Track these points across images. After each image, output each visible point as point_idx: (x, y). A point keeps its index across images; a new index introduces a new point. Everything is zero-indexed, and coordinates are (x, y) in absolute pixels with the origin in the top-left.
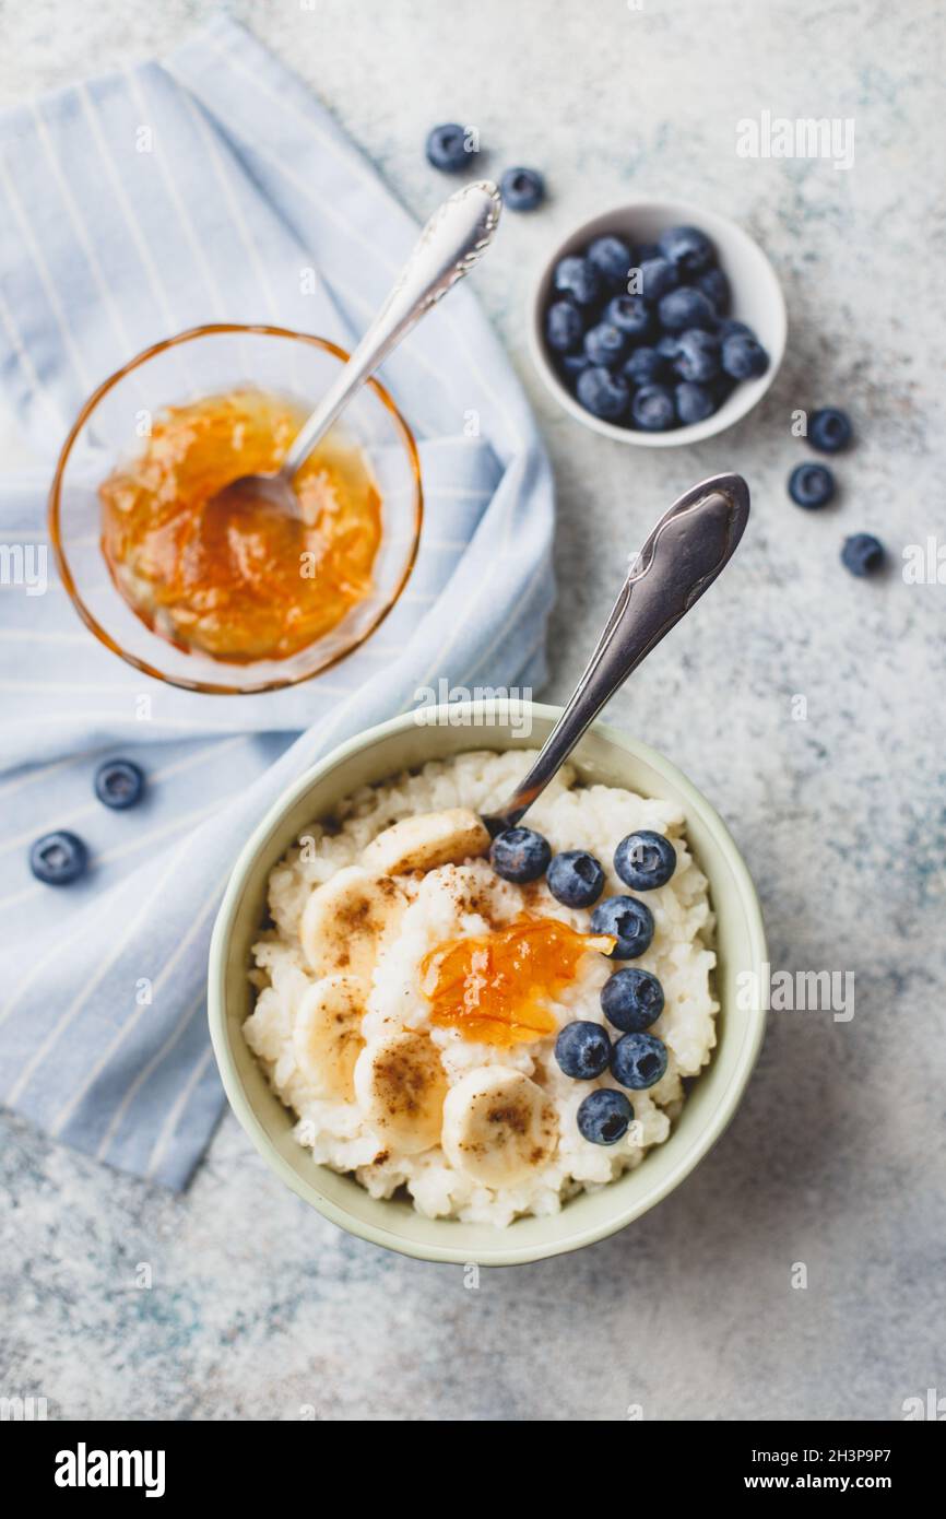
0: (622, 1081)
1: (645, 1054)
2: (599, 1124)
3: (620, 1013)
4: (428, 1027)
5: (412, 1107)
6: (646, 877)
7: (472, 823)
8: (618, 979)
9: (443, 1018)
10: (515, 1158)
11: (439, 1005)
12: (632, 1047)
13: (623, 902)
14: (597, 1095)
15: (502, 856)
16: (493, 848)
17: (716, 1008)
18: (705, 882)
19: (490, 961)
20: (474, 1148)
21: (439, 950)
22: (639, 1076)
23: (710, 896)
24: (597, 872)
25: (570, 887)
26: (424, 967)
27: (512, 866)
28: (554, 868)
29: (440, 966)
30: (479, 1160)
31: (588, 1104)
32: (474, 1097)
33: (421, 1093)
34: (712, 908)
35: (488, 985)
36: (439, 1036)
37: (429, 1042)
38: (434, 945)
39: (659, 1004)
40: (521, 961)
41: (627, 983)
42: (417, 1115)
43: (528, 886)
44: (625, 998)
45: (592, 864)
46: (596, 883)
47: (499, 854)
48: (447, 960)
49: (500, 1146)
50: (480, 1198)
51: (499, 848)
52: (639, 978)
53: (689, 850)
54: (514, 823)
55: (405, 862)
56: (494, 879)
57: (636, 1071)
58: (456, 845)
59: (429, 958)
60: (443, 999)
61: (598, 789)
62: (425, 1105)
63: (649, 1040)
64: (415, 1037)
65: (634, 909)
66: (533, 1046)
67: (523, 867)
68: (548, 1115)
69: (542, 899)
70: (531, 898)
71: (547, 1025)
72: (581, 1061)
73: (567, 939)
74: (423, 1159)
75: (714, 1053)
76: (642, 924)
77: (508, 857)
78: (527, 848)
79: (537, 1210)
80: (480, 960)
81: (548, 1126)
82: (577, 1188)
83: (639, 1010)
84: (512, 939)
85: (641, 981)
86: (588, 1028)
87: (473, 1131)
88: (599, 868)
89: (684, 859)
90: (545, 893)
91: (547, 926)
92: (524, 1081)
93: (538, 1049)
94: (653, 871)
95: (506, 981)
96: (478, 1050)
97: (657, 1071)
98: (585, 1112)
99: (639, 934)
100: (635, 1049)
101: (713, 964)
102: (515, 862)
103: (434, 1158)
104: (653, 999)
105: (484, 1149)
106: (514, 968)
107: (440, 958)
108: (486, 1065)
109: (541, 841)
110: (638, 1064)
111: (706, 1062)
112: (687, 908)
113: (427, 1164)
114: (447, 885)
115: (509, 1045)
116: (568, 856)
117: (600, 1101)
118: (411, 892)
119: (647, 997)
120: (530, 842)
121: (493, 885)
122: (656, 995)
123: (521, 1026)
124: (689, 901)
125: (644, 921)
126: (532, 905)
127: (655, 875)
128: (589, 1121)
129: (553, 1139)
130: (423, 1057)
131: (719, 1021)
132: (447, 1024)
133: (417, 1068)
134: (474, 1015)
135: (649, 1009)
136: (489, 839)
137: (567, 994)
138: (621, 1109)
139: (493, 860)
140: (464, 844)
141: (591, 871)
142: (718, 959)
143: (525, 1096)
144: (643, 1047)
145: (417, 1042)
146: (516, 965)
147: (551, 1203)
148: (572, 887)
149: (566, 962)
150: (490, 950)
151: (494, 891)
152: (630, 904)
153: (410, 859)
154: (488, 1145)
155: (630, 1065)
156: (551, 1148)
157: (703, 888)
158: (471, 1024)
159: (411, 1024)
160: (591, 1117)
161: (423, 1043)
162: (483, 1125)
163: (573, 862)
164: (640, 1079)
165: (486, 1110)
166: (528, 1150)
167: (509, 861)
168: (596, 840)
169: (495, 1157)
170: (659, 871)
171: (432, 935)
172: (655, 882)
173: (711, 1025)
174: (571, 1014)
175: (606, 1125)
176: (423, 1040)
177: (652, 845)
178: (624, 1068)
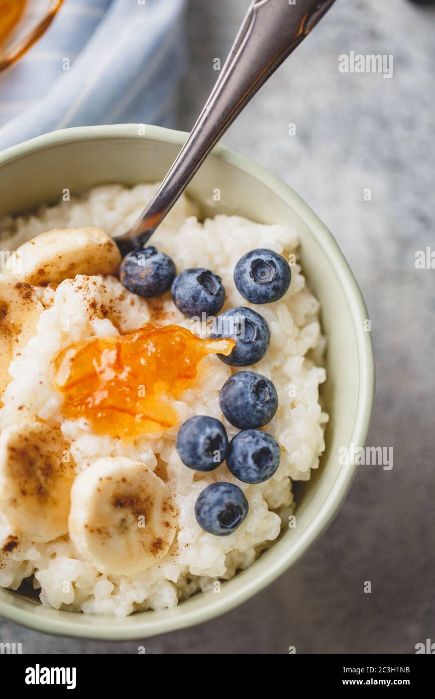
0: (237, 474)
1: (259, 447)
2: (216, 511)
3: (236, 408)
4: (59, 419)
5: (42, 494)
6: (263, 288)
7: (104, 240)
8: (236, 378)
9: (73, 409)
10: (137, 547)
11: (70, 398)
12: (247, 440)
13: (242, 311)
14: (214, 487)
15: (131, 270)
16: (123, 265)
17: (325, 418)
18: (317, 305)
19: (118, 355)
20: (98, 531)
21: (73, 346)
22: (254, 467)
23: (320, 318)
24: (218, 286)
25: (193, 297)
26: (57, 362)
27: (140, 279)
28: (179, 281)
29: (72, 360)
30: (103, 544)
31: (206, 493)
32: (101, 479)
33: (50, 481)
34: (323, 331)
35: (116, 377)
36: (69, 427)
37: (60, 435)
38: (67, 344)
39: (273, 403)
40: (147, 358)
41: (244, 382)
42: (46, 501)
43: (154, 302)
44: (242, 394)
45: (214, 279)
46: (217, 295)
47: (128, 269)
48: (79, 355)
49: (123, 533)
50: (103, 588)
51: (129, 264)
52: (255, 378)
53: (302, 273)
54: (142, 244)
55: (41, 272)
56: (124, 292)
57: (250, 462)
58: (89, 261)
59: (62, 354)
60: (73, 391)
61: (219, 219)
62: (54, 494)
63: (263, 435)
64: (46, 427)
65: (252, 318)
66: (156, 442)
67: (151, 280)
68: (167, 507)
69: (166, 313)
70: (157, 312)
71: (169, 419)
72: (201, 450)
73: (189, 343)
74: (50, 549)
75: (324, 458)
76: (258, 331)
77: (137, 270)
78: (154, 263)
79: (156, 604)
80: (110, 356)
81: (168, 517)
82: (193, 586)
83: (254, 406)
84: (139, 339)
85: (257, 381)
86: (207, 421)
87: (98, 515)
88: (220, 282)
89: (297, 280)
90: (170, 308)
91: (171, 330)
92: (147, 471)
93: (160, 444)
94: (270, 283)
95: (133, 375)
96: (104, 442)
97: (270, 464)
98: (202, 501)
99: (256, 339)
100: (250, 442)
101: (323, 379)
102: (143, 275)
103: (59, 548)
104: (268, 398)
105: (108, 533)
106: (140, 364)
107: (72, 353)
108: (112, 456)
109: (167, 259)
110: (253, 456)
111: (316, 466)
112: (301, 328)
113: (54, 555)
114: (80, 288)
115: (133, 438)
116: (191, 271)
117: (217, 490)
118: (46, 300)
119: (262, 396)
120: (156, 258)
121: (122, 298)
122: (270, 394)
123: (145, 418)
124: (302, 321)
125: (260, 328)
126: (157, 318)
127: (271, 286)
128: (206, 508)
129: (173, 532)
130: (53, 448)
131: (328, 431)
132: (76, 416)
133: (48, 457)
134: (101, 407)
135: (263, 406)
136: (119, 257)
137: (188, 394)
138: (237, 498)
139: (122, 275)
140: (96, 261)
141: (213, 286)
142: (328, 375)
143: (148, 486)
144: (258, 441)
145: (48, 433)
146: (143, 361)
147: (169, 596)
148: (195, 298)
149: (188, 361)
150: (119, 347)
151: (123, 303)
152: (248, 312)
153: (47, 270)
154: (112, 530)
155: (245, 457)
156: (171, 540)
157: (314, 310)
158: (100, 415)
159: (44, 414)
160: (209, 503)
161: (54, 434)
162: (108, 508)
163: (196, 275)
164: (254, 470)
165: (111, 494)
166: (149, 540)
167: (137, 274)
168: (218, 260)
169: (118, 543)
170: (275, 283)
171: (65, 336)
172: (272, 293)
173: (321, 432)
174: (191, 411)
175: (222, 512)
176: (54, 432)
177: (270, 259)
178: (240, 459)
